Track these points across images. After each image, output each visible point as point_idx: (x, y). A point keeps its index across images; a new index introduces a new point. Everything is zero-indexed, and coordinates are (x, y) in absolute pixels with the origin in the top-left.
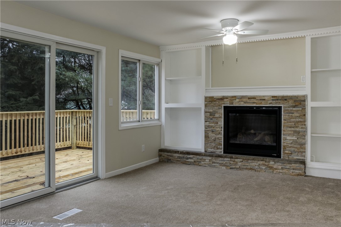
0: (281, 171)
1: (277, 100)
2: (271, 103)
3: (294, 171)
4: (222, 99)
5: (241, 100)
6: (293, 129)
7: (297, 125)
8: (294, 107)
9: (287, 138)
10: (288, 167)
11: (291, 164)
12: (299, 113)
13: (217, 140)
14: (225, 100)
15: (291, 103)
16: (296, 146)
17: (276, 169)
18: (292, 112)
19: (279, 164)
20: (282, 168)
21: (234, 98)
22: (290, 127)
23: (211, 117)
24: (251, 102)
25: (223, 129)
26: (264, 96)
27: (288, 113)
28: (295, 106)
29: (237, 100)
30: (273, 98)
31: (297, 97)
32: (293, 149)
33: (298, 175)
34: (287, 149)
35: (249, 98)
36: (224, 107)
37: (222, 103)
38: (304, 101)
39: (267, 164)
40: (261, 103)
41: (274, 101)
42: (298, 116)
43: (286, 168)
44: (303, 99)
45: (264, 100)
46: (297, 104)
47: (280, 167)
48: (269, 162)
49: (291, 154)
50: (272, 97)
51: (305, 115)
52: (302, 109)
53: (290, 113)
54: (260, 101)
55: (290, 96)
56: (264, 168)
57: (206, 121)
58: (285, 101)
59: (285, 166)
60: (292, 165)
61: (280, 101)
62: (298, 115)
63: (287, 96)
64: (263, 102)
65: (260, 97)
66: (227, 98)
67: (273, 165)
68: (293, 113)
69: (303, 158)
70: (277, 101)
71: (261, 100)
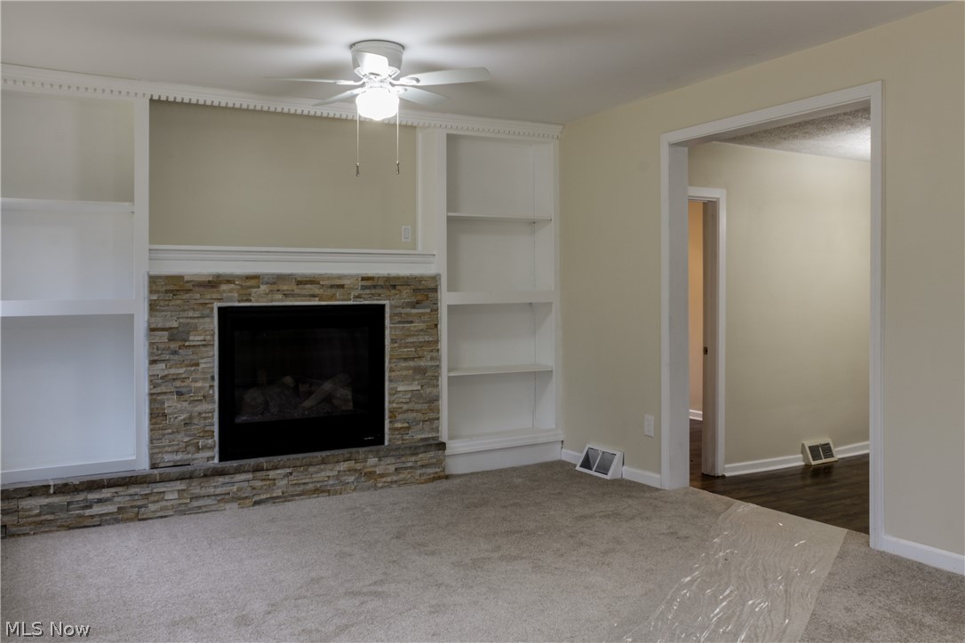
0: (395, 478)
1: (375, 287)
2: (358, 297)
3: (424, 470)
4: (214, 283)
5: (275, 287)
6: (411, 364)
7: (420, 353)
8: (414, 305)
9: (398, 389)
10: (410, 464)
11: (418, 454)
12: (424, 322)
13: (195, 421)
14: (224, 287)
15: (406, 295)
16: (418, 407)
17: (382, 476)
18: (410, 319)
19: (389, 460)
20: (396, 469)
21: (252, 282)
22: (405, 359)
23: (174, 346)
24: (304, 292)
25: (216, 383)
26: (340, 277)
27: (400, 322)
28: (418, 302)
29: (263, 287)
30: (365, 283)
31: (419, 279)
32: (411, 415)
33: (434, 479)
34: (399, 417)
35: (299, 283)
36: (220, 309)
37: (215, 296)
38: (435, 290)
39: (359, 466)
40: (333, 297)
41: (367, 291)
42: (422, 330)
43: (406, 468)
44: (432, 285)
45: (342, 286)
46: (419, 298)
47: (392, 469)
48: (365, 460)
49: (409, 428)
50: (364, 279)
51: (436, 325)
52: (432, 311)
53: (404, 322)
54: (330, 292)
55: (403, 278)
56: (351, 479)
57: (153, 362)
58: (393, 291)
59: (404, 463)
60: (420, 456)
61: (380, 291)
62: (422, 326)
63: (397, 278)
64: (339, 293)
65: (330, 277)
66: (229, 282)
67: (376, 466)
68: (412, 322)
70: (373, 291)
71: (332, 286)
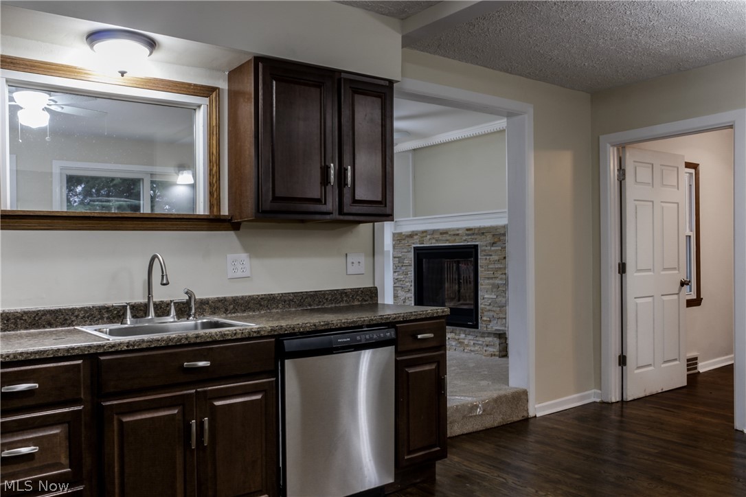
0: (473, 349)
1: (473, 234)
2: (465, 240)
3: (487, 348)
4: (411, 235)
5: (433, 236)
6: (491, 281)
7: (496, 275)
8: (493, 244)
9: (486, 296)
10: (480, 343)
11: (484, 337)
12: (498, 255)
13: (407, 301)
14: (415, 237)
15: (489, 238)
16: (494, 309)
17: (467, 345)
18: (490, 253)
19: (470, 337)
20: (474, 344)
21: (424, 234)
22: (488, 278)
23: (400, 265)
24: (444, 238)
25: (413, 284)
26: (458, 230)
27: (485, 255)
28: (493, 243)
29: (428, 237)
30: (467, 232)
31: (495, 228)
32: (491, 314)
33: (492, 355)
34: (486, 313)
35: (441, 234)
36: (414, 248)
37: (412, 242)
38: (504, 235)
39: (457, 337)
40: (454, 241)
41: (470, 237)
42: (496, 261)
43: (479, 344)
44: (503, 232)
45: (458, 235)
46: (496, 240)
47: (472, 342)
48: (459, 334)
49: (490, 321)
50: (468, 230)
51: (505, 258)
52: (502, 248)
53: (487, 255)
54: (453, 238)
55: (487, 228)
56: (454, 343)
57: (395, 272)
58: (483, 236)
59: (477, 341)
60: (486, 339)
61: (476, 237)
62: (496, 258)
63: (484, 228)
64: (457, 238)
65: (453, 230)
66: (417, 234)
67: (464, 339)
68: (491, 255)
69: (503, 328)
70: (473, 237)
71: (454, 235)
